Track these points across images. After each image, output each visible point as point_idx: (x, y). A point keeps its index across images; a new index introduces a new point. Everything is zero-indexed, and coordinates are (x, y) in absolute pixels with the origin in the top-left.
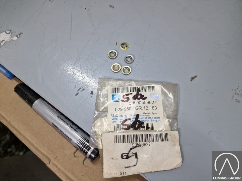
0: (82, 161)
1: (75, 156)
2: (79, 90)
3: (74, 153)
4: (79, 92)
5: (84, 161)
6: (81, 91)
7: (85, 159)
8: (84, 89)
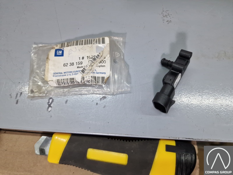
2: (16, 97)
4: (18, 98)
6: (20, 97)
8: (21, 93)
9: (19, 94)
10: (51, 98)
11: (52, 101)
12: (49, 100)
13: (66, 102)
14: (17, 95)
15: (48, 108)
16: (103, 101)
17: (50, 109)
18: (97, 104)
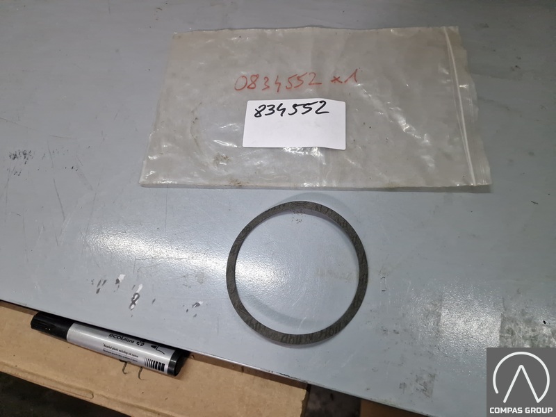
0: (137, 375)
1: (125, 373)
2: (99, 285)
3: (123, 370)
4: (99, 287)
5: (140, 374)
6: (103, 285)
7: (140, 371)
8: (105, 281)
9: (102, 282)
10: (137, 294)
11: (138, 298)
12: (134, 295)
13: (154, 301)
14: (100, 281)
15: (131, 305)
16: (195, 309)
17: (133, 306)
18: (187, 310)
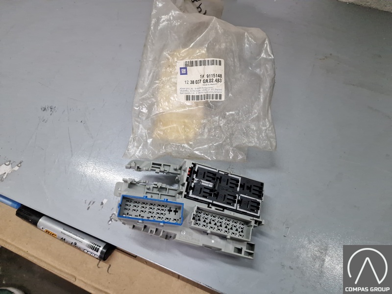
1: (99, 267)
3: (98, 265)
5: (108, 269)
7: (109, 267)
